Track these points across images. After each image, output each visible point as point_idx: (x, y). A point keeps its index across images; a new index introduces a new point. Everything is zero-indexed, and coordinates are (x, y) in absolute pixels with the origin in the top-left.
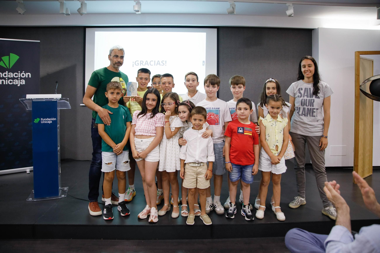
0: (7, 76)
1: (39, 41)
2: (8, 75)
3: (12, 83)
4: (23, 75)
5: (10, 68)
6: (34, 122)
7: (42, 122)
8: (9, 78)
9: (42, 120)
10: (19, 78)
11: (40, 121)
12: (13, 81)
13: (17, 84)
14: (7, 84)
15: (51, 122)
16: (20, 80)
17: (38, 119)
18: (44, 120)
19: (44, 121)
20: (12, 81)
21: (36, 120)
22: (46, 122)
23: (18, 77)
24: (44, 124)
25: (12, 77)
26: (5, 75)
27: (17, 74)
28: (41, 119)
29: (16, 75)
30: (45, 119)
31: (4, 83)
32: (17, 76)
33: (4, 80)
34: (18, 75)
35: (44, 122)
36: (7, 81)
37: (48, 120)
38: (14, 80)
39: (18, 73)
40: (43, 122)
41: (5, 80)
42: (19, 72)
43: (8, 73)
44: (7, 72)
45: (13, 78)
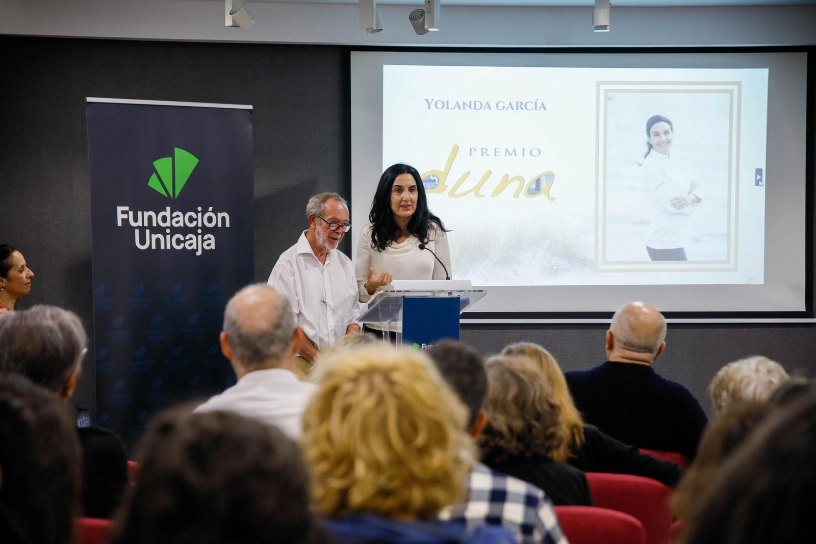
0: (168, 224)
1: (250, 107)
2: (172, 218)
3: (182, 246)
4: (210, 220)
5: (176, 196)
8: (175, 231)
10: (200, 228)
12: (185, 237)
13: (195, 248)
14: (169, 247)
16: (203, 235)
20: (182, 238)
23: (197, 227)
25: (181, 224)
26: (164, 219)
27: (194, 216)
29: (191, 219)
31: (163, 247)
32: (195, 223)
33: (161, 237)
34: (196, 219)
36: (168, 237)
38: (187, 237)
39: (197, 212)
41: (165, 235)
42: (200, 209)
43: (172, 213)
44: (168, 209)
45: (185, 230)
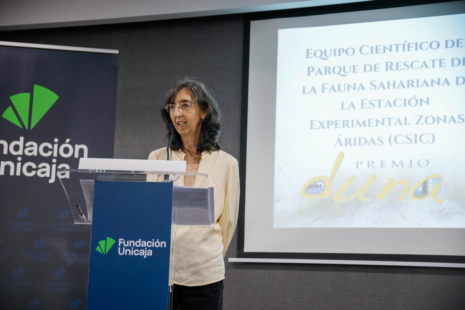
0: (20, 152)
1: (116, 52)
2: (25, 147)
3: (33, 173)
4: (66, 151)
5: (32, 126)
6: (98, 249)
7: (121, 252)
8: (25, 159)
9: (122, 244)
10: (55, 158)
11: (116, 246)
12: (37, 165)
13: (48, 176)
14: (18, 174)
15: (150, 253)
16: (58, 164)
17: (111, 242)
18: (127, 245)
19: (126, 248)
20: (34, 166)
21: (102, 243)
22: (132, 253)
23: (52, 157)
24: (127, 257)
25: (35, 153)
26: (16, 148)
27: (50, 146)
28: (120, 243)
29: (46, 150)
30: (131, 242)
31: (12, 173)
32: (49, 153)
33: (11, 164)
34: (52, 150)
35: (126, 250)
36: (19, 164)
37: (139, 246)
38: (40, 166)
39: (53, 143)
40: (125, 252)
41: (15, 162)
42: (56, 140)
43: (25, 142)
44: (22, 139)
45: (38, 159)
